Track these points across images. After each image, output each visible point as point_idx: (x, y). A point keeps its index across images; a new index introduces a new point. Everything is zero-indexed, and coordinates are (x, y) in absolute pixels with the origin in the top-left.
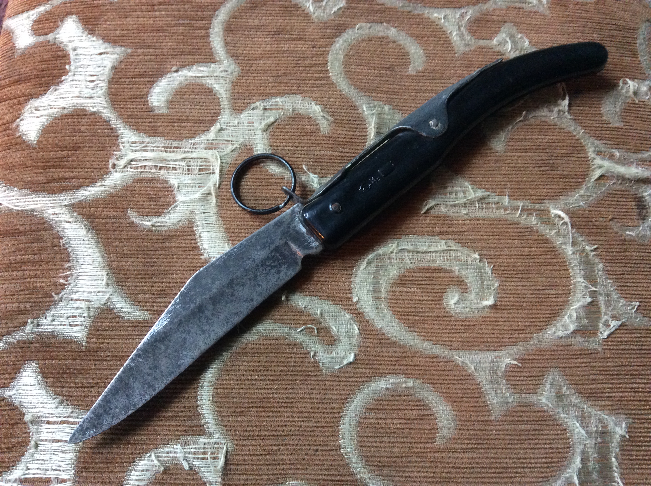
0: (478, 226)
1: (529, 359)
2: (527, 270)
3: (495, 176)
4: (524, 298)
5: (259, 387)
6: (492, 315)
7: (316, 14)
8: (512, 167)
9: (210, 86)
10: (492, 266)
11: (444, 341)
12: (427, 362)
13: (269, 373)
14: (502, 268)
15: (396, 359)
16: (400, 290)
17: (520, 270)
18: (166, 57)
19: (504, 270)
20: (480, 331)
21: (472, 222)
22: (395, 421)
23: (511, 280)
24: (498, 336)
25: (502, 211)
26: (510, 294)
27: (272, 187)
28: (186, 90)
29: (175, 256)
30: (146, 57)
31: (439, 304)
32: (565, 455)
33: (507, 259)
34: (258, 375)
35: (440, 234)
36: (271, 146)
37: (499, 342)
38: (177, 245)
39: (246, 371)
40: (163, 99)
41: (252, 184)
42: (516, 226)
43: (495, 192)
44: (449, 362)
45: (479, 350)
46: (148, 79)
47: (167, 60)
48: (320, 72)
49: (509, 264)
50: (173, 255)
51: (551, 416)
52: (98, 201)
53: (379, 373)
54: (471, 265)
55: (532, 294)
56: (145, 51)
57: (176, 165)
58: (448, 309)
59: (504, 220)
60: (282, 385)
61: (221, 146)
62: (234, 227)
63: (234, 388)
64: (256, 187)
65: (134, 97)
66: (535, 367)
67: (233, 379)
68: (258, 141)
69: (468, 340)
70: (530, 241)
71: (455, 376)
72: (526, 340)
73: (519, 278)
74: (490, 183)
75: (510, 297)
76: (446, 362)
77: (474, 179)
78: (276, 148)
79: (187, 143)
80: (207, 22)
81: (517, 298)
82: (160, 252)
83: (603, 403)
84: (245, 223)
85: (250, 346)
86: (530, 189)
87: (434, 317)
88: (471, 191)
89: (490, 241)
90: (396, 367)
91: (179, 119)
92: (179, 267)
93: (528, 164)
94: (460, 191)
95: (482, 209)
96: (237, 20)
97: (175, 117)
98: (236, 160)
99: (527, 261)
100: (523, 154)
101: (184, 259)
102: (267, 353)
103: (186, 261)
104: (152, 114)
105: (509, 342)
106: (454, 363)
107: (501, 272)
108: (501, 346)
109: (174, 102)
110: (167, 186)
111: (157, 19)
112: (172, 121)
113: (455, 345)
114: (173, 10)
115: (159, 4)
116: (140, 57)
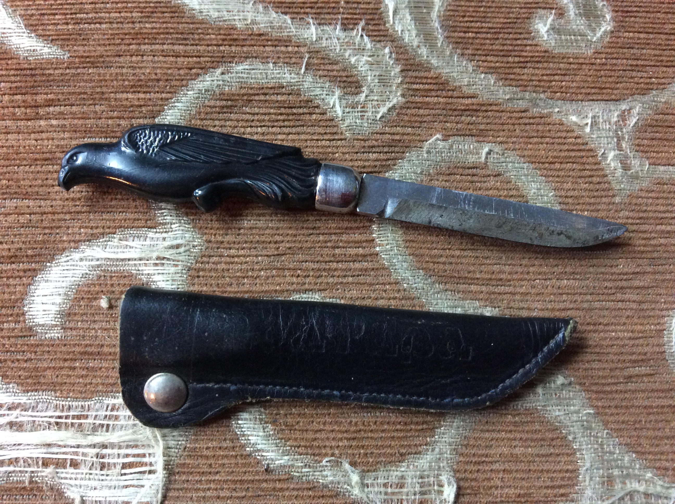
7: (347, 122)
9: (145, 280)
18: (61, 216)
28: (97, 288)
30: (22, 219)
40: (53, 309)
46: (26, 266)
47: (62, 224)
48: (358, 244)
57: (76, 454)
77: (663, 464)
79: (98, 405)
91: (85, 353)
97: (77, 349)
104: (32, 341)
109: (75, 314)
112: (71, 356)
114: (74, 116)
115: (49, 103)
116: (10, 219)
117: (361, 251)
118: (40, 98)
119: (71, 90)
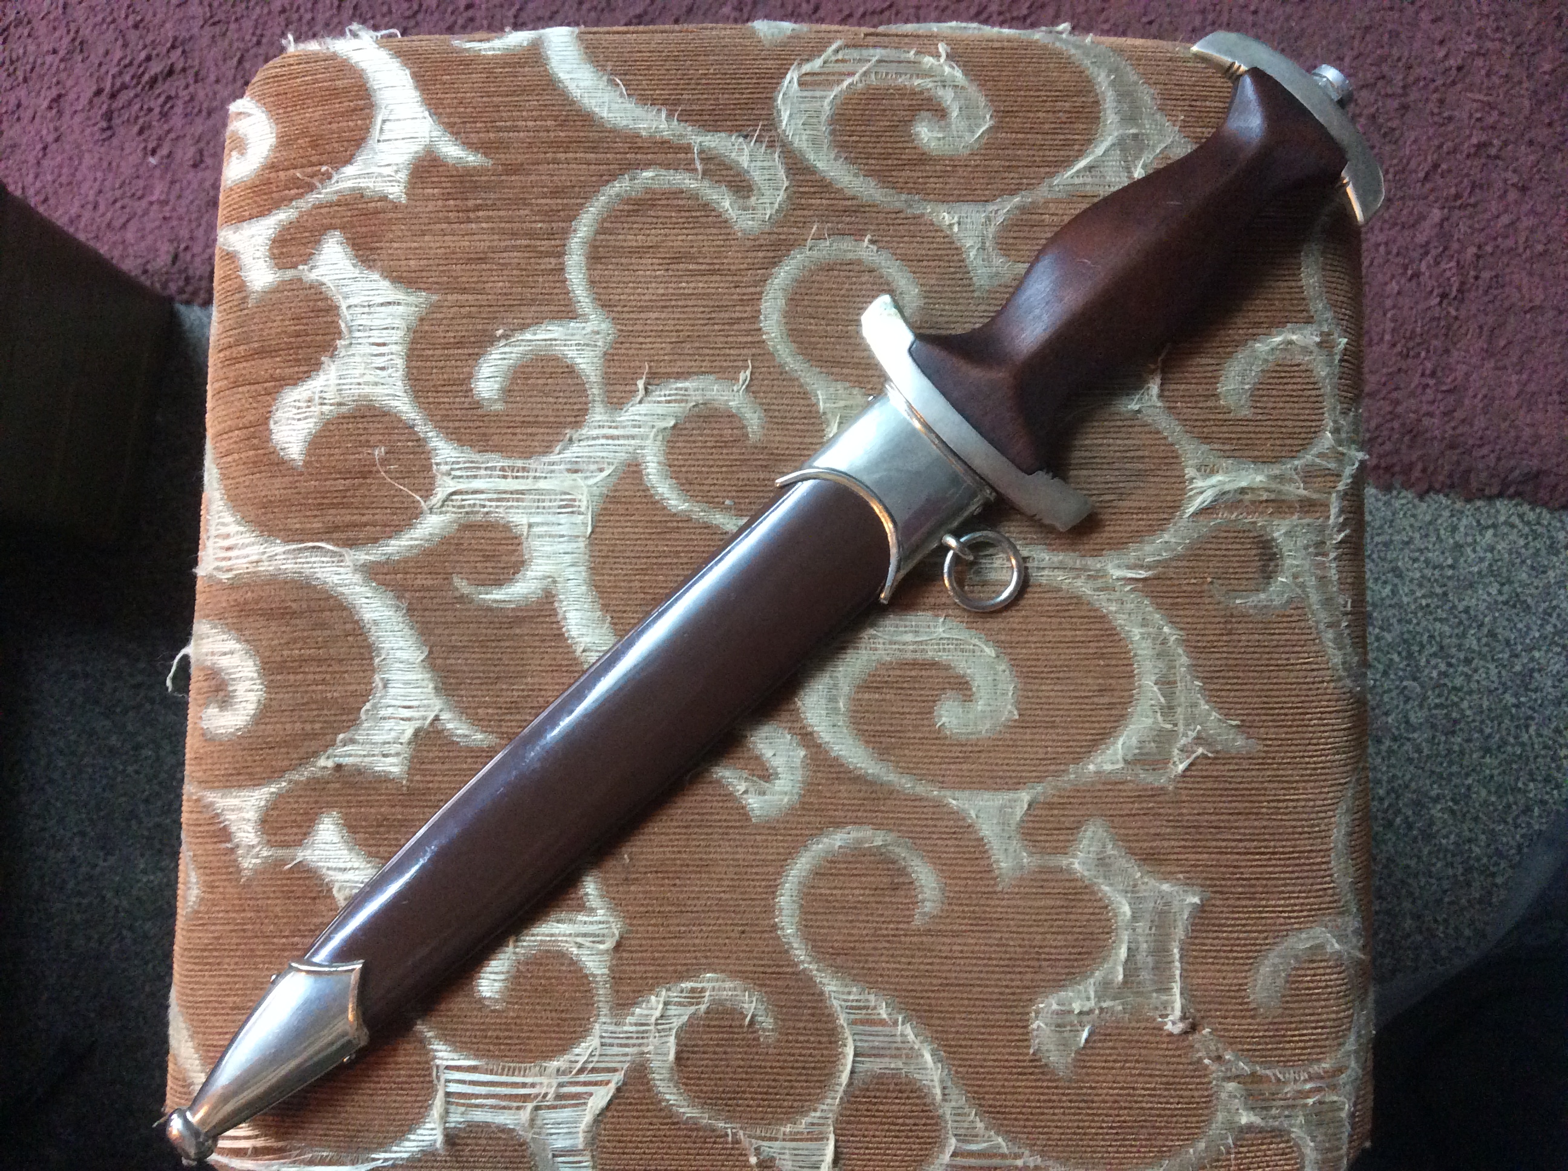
1: (1059, 804)
2: (1067, 666)
4: (1058, 710)
6: (1008, 736)
7: (740, 223)
9: (569, 362)
10: (1012, 660)
11: (932, 776)
12: (907, 806)
14: (1028, 663)
15: (860, 802)
16: (869, 697)
17: (1056, 666)
18: (495, 309)
19: (1030, 667)
20: (988, 761)
22: (857, 892)
24: (1015, 768)
25: (1034, 570)
26: (1038, 704)
27: (673, 536)
28: (531, 369)
29: (529, 650)
30: (463, 311)
31: (927, 719)
32: (1101, 943)
35: (935, 607)
36: (670, 466)
37: (1016, 778)
38: (531, 632)
40: (497, 386)
41: (641, 530)
42: (1058, 595)
44: (939, 806)
45: (985, 789)
46: (471, 351)
48: (748, 333)
49: (1039, 657)
50: (525, 648)
51: (1086, 887)
52: (406, 562)
55: (1072, 704)
56: (460, 297)
58: (940, 727)
59: (1036, 586)
61: (591, 467)
64: (648, 536)
65: (449, 383)
66: (1067, 815)
68: (648, 458)
69: (968, 774)
70: (1075, 620)
71: (946, 827)
72: (1057, 774)
73: (1053, 679)
75: (1038, 709)
76: (935, 807)
78: (677, 469)
79: (538, 462)
80: (558, 242)
81: (1047, 709)
82: (507, 644)
83: (1168, 869)
87: (919, 738)
89: (1012, 619)
90: (860, 814)
91: (524, 422)
92: (536, 665)
95: (1002, 567)
96: (608, 237)
97: (517, 419)
99: (1068, 651)
101: (543, 653)
103: (547, 657)
104: (480, 412)
106: (946, 809)
108: (1019, 783)
109: (514, 391)
110: (511, 536)
111: (476, 237)
112: (512, 424)
113: (949, 781)
114: (501, 219)
115: (477, 208)
116: (453, 310)
117: (749, 339)
118: (471, 203)
119: (497, 196)
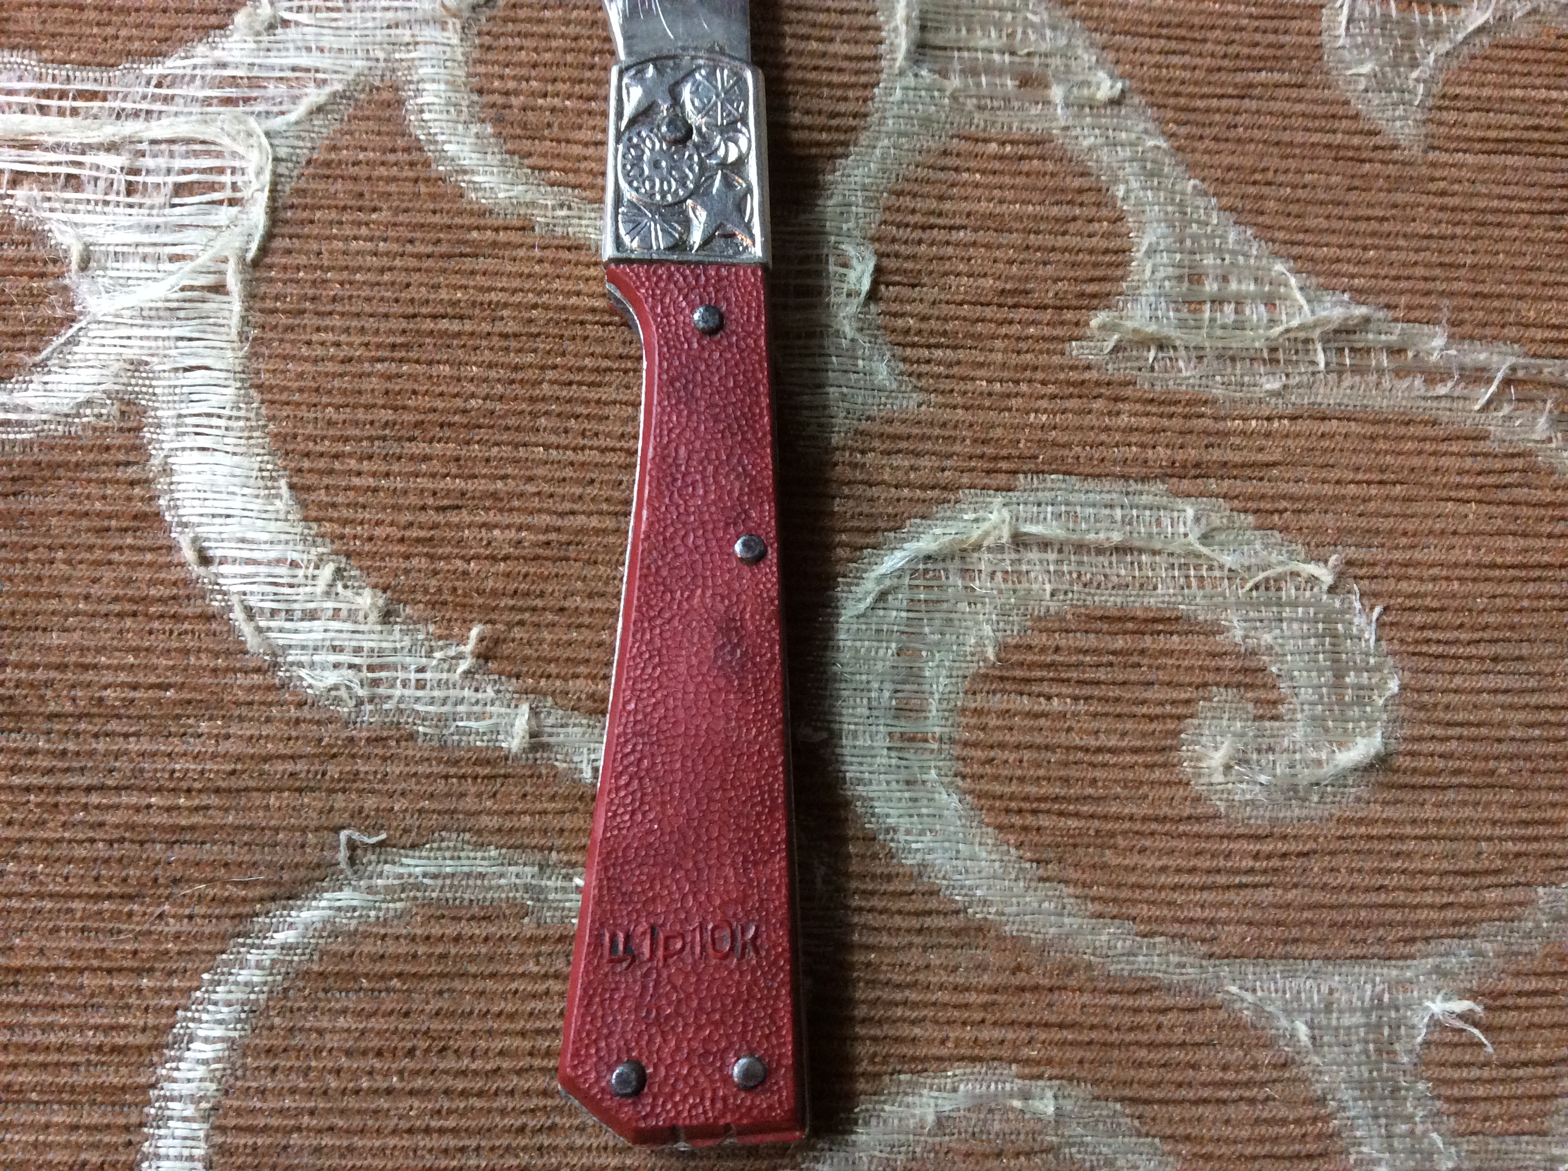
0: (1326, 443)
1: (1520, 994)
2: (1512, 628)
3: (1391, 242)
4: (1499, 741)
5: (404, 1125)
6: (1376, 811)
8: (1453, 209)
10: (1378, 610)
11: (1181, 922)
12: (1114, 1008)
13: (450, 1063)
14: (1419, 619)
15: (985, 998)
16: (1005, 706)
17: (1486, 627)
19: (1422, 628)
20: (1328, 879)
21: (1302, 426)
23: (1449, 666)
24: (1401, 897)
25: (1418, 382)
26: (1449, 724)
27: (481, 264)
29: (60, 554)
31: (1164, 765)
33: (1434, 579)
34: (400, 1073)
35: (1173, 472)
36: (480, 92)
37: (1404, 924)
38: (72, 506)
39: (348, 1053)
41: (395, 247)
42: (1471, 446)
43: (1388, 306)
44: (1203, 1007)
45: (1327, 958)
49: (1446, 602)
50: (50, 548)
53: (914, 1059)
54: (1294, 604)
55: (1531, 725)
57: (81, 165)
58: (1198, 787)
59: (1426, 423)
60: (503, 1112)
61: (272, 90)
62: (310, 430)
63: (299, 1129)
64: (412, 263)
66: (1540, 1026)
67: (293, 1091)
68: (425, 71)
69: (1281, 915)
70: (1525, 511)
71: (1225, 1068)
72: (1508, 914)
73: (1482, 659)
74: (1370, 270)
75: (1448, 739)
76: (1191, 1010)
77: (1310, 250)
78: (500, 100)
79: (131, 77)
81: (1474, 740)
84: (361, 415)
85: (367, 948)
86: (1520, 298)
87: (1145, 819)
88: (1298, 296)
89: (1372, 506)
90: (985, 1034)
92: (75, 598)
93: (1511, 198)
94: (1254, 298)
95: (1340, 373)
98: (334, 148)
99: (1515, 588)
100: (1495, 159)
101: (97, 563)
102: (442, 975)
103: (108, 574)
105: (1444, 923)
106: (1222, 1015)
107: (1413, 635)
108: (1412, 940)
110: (42, 253)
113: (1230, 935)
